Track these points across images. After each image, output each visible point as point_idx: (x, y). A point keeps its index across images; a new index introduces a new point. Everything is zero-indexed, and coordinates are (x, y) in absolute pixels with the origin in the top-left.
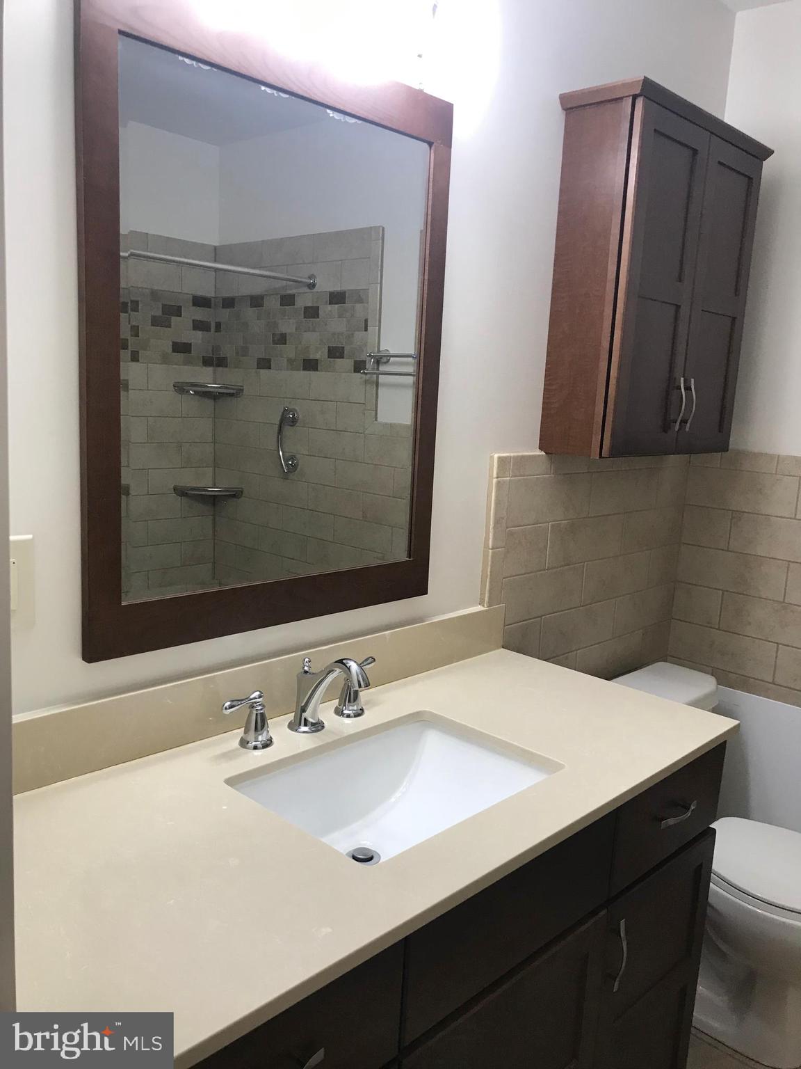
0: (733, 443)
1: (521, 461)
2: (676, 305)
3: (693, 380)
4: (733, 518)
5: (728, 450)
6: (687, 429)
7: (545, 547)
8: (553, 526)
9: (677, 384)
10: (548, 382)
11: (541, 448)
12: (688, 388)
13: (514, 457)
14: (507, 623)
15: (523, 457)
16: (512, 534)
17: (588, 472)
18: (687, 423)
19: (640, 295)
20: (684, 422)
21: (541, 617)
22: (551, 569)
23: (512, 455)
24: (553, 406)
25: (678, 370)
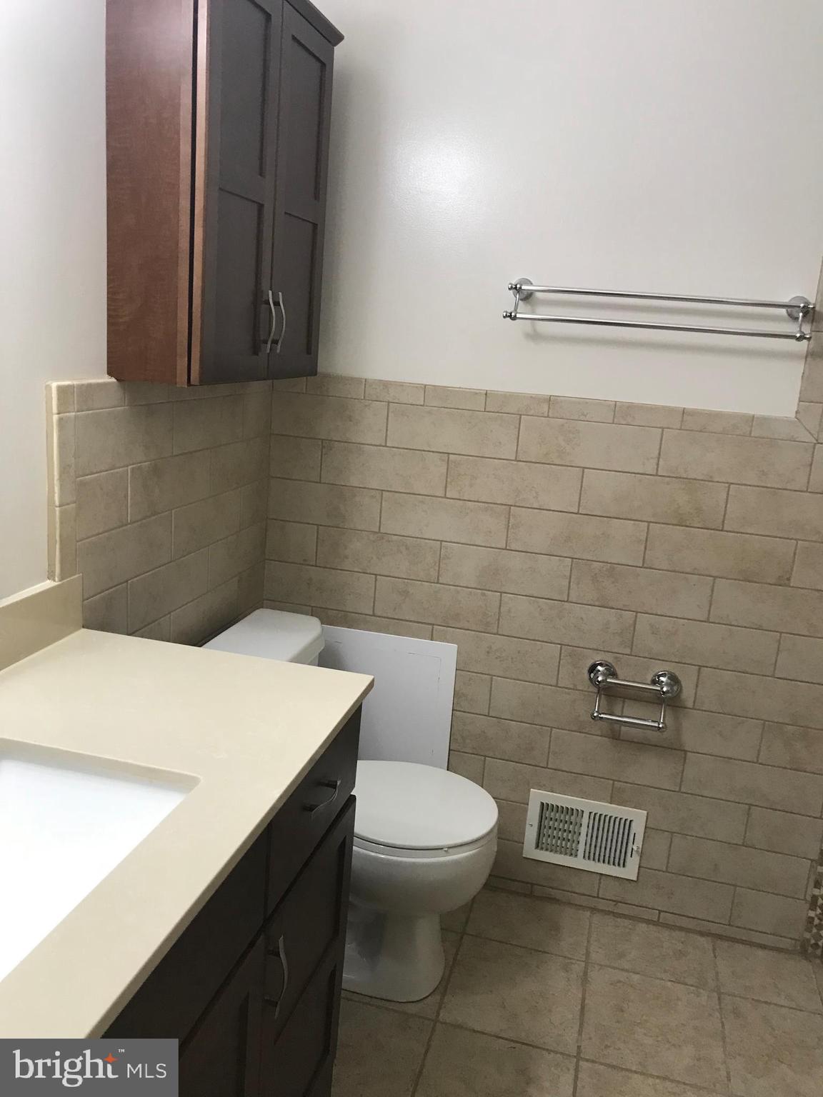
0: (322, 366)
1: (87, 392)
2: (259, 203)
3: (280, 293)
4: (323, 447)
5: (316, 375)
6: (278, 351)
7: (126, 496)
8: (133, 469)
9: (265, 298)
10: (111, 290)
11: (110, 373)
12: (277, 304)
13: (78, 385)
14: (85, 597)
15: (90, 385)
16: (83, 484)
17: (168, 402)
18: (277, 344)
19: (221, 187)
20: (275, 342)
21: (127, 581)
22: (134, 522)
23: (75, 383)
24: (121, 320)
25: (265, 283)
